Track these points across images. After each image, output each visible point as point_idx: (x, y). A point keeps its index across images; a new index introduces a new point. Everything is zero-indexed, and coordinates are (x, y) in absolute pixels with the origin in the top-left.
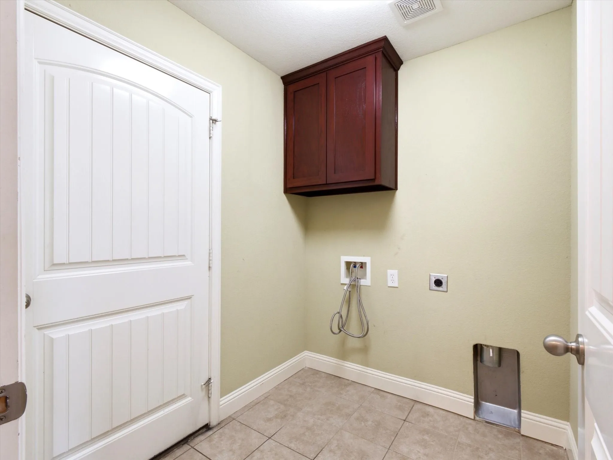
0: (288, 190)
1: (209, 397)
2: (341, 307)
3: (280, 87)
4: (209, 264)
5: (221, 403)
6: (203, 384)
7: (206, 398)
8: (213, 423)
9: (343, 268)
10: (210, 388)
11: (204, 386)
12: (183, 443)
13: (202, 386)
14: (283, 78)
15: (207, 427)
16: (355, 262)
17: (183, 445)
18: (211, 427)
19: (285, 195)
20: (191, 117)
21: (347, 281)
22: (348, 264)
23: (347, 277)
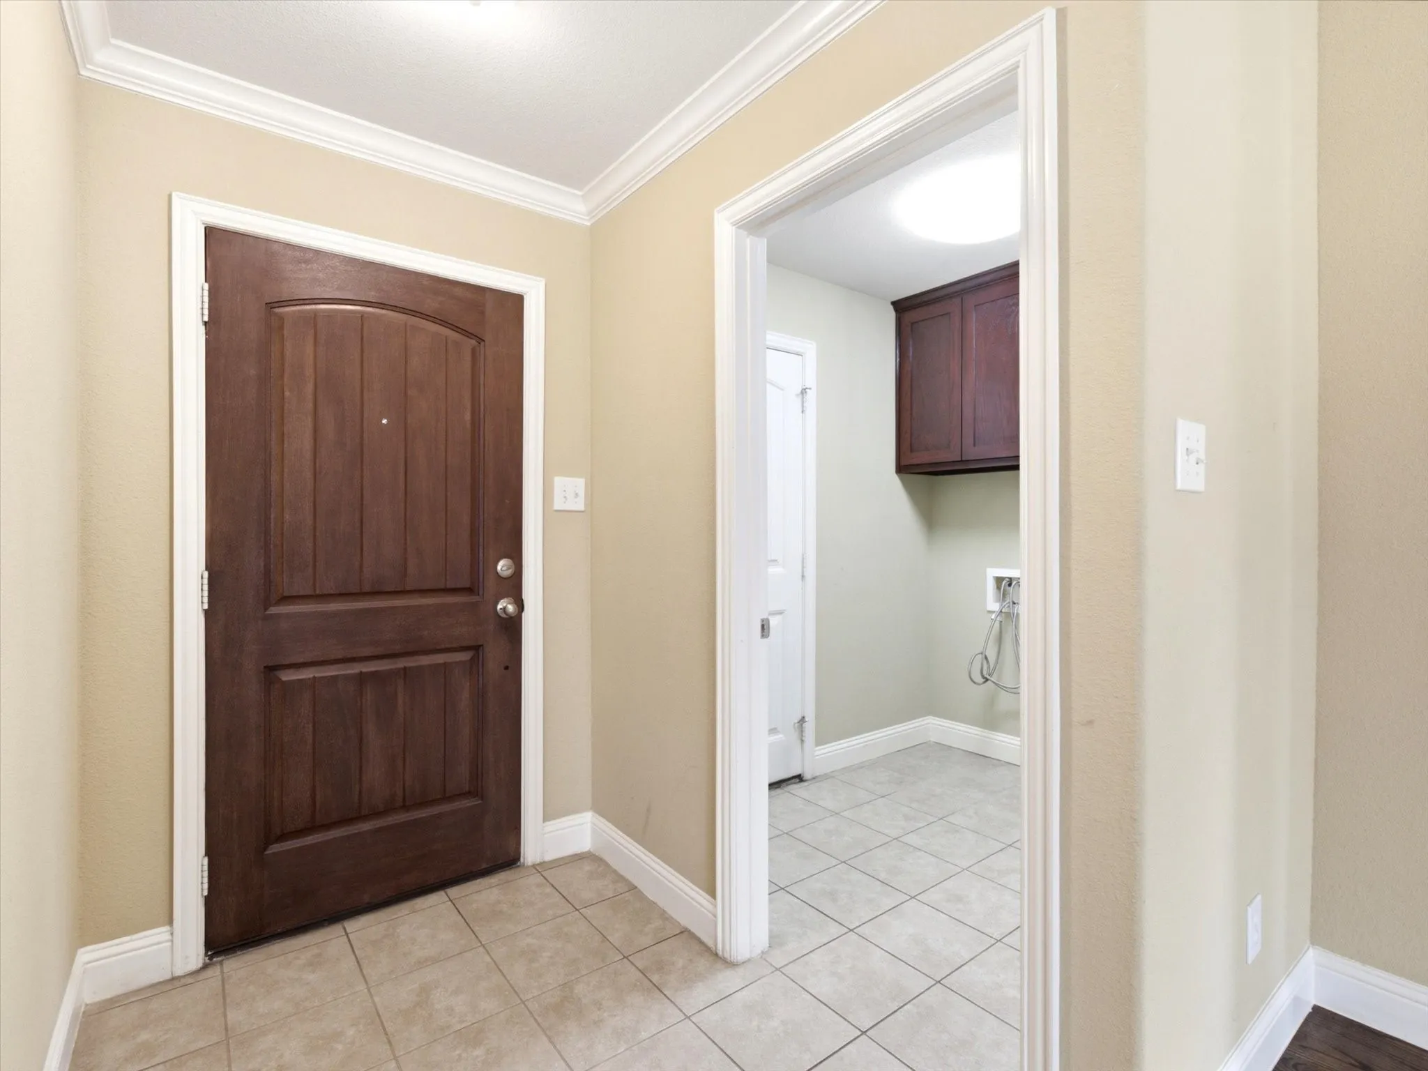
0: (901, 469)
1: (802, 741)
2: (986, 643)
3: (891, 315)
4: (803, 572)
5: (817, 753)
6: (796, 721)
7: (799, 741)
8: (807, 776)
9: (991, 585)
10: (804, 729)
11: (797, 725)
12: (776, 786)
13: (795, 723)
14: (894, 304)
15: (799, 778)
16: (1011, 579)
17: (776, 788)
18: (804, 779)
19: (899, 476)
20: (782, 390)
21: (996, 607)
22: (999, 580)
23: (997, 602)
